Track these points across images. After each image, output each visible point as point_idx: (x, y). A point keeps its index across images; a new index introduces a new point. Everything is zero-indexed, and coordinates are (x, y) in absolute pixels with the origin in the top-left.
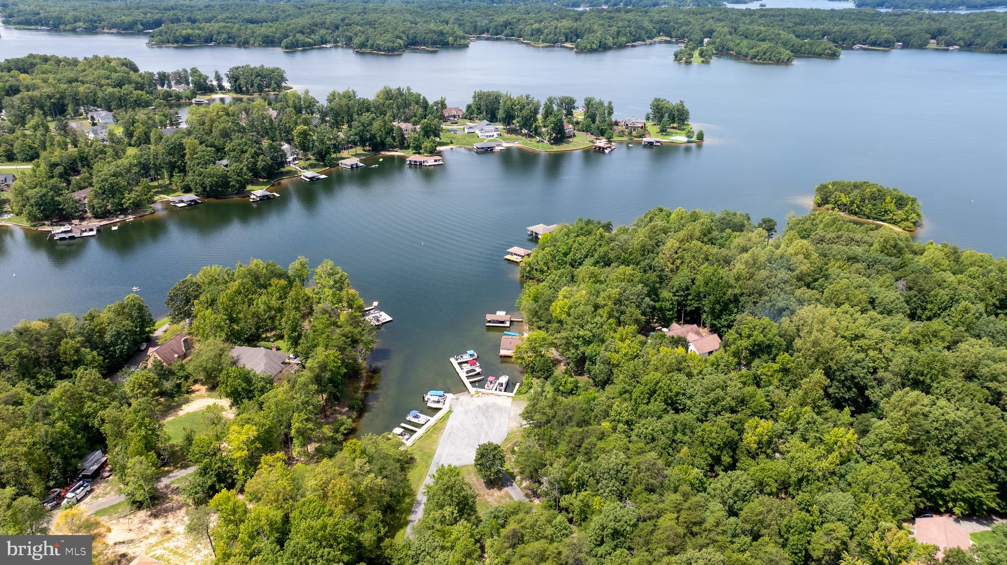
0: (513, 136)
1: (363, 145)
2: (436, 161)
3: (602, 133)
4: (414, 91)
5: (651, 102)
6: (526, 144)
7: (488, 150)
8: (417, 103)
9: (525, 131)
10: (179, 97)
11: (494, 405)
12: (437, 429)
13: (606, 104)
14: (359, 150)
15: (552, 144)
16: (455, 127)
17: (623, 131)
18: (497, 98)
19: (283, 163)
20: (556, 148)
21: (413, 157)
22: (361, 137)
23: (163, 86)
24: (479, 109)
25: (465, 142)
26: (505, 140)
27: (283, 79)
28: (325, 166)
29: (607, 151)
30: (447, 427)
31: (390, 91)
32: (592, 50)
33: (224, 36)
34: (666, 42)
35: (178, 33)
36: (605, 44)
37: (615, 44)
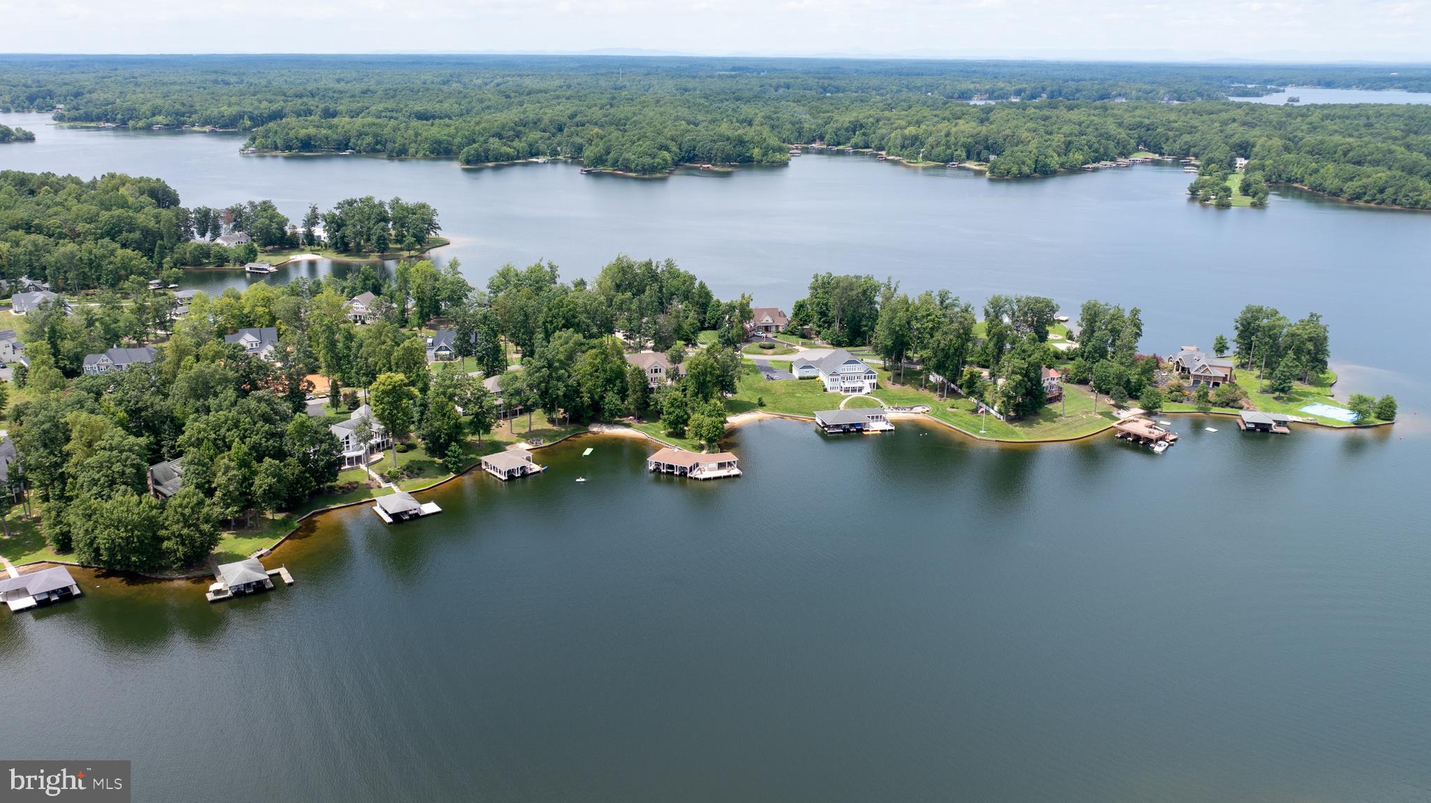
0: (909, 390)
1: (549, 408)
2: (721, 466)
3: (1132, 392)
4: (682, 267)
6: (944, 415)
7: (852, 432)
8: (686, 296)
9: (934, 378)
10: (222, 259)
13: (1127, 315)
14: (539, 420)
15: (1011, 420)
16: (768, 358)
17: (1179, 389)
18: (867, 294)
20: (1021, 434)
22: (544, 394)
23: (203, 235)
24: (823, 314)
25: (793, 403)
26: (891, 400)
27: (432, 226)
28: (445, 470)
29: (1158, 449)
31: (630, 267)
32: (1021, 178)
33: (369, 139)
34: (1155, 163)
35: (292, 134)
36: (1045, 165)
37: (1062, 165)
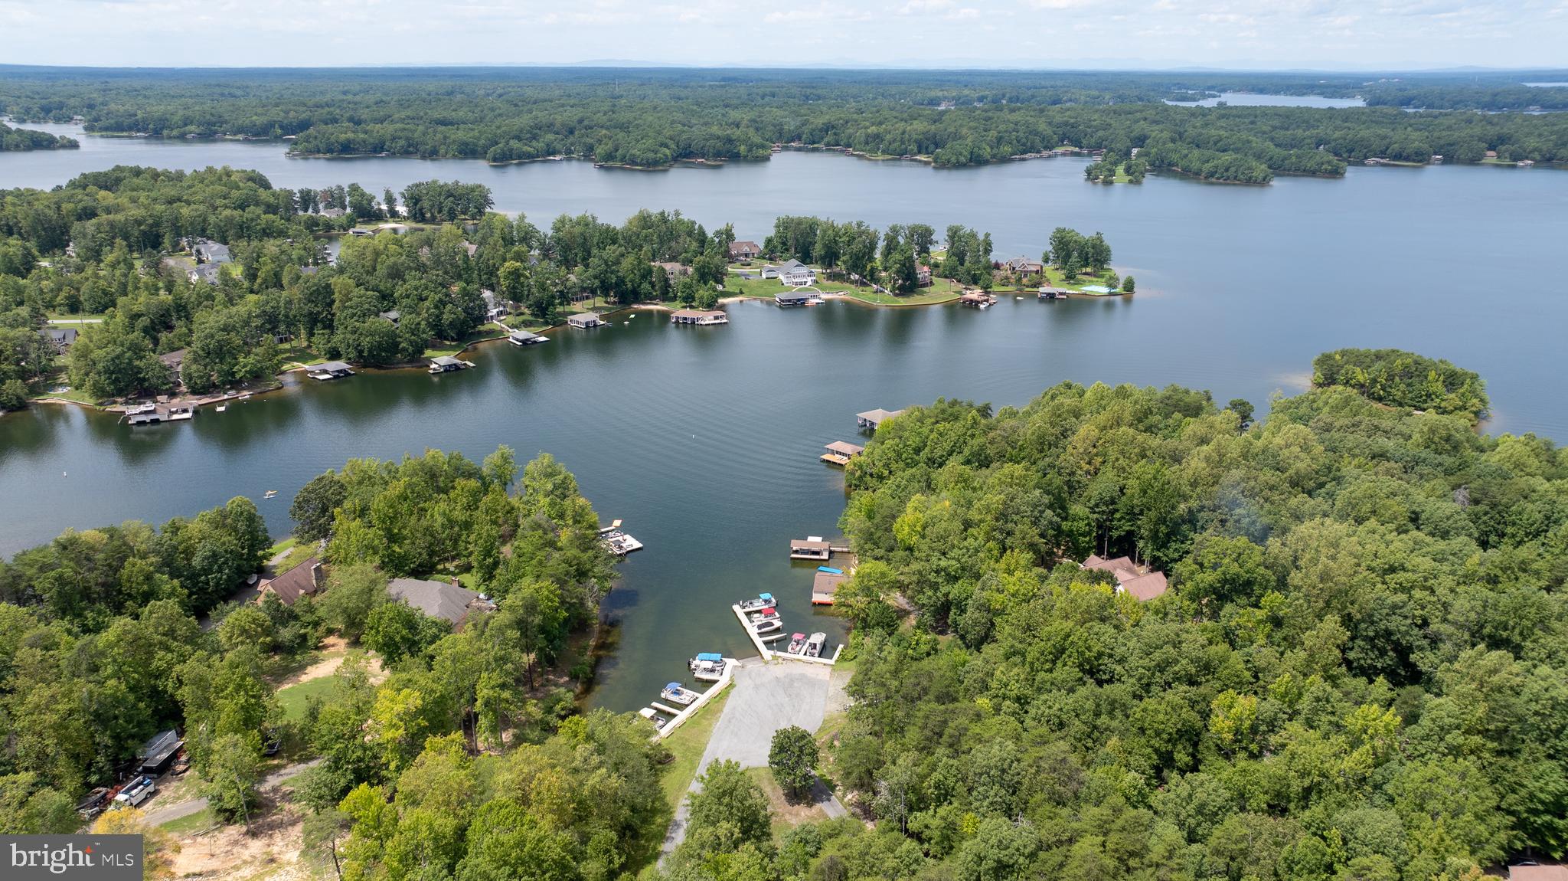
0: (837, 284)
1: (605, 292)
2: (716, 318)
3: (975, 280)
4: (685, 217)
5: (1050, 234)
6: (857, 295)
7: (798, 304)
8: (690, 234)
9: (854, 276)
10: (329, 226)
11: (802, 677)
12: (709, 711)
13: (981, 237)
14: (599, 301)
15: (896, 295)
16: (747, 270)
17: (1007, 278)
18: (812, 226)
19: (482, 319)
20: (903, 302)
21: (679, 311)
22: (602, 282)
23: (306, 210)
24: (784, 244)
25: (762, 291)
26: (824, 289)
27: (488, 202)
28: (547, 323)
29: (982, 306)
30: (726, 710)
31: (650, 216)
32: (959, 166)
33: (402, 142)
34: (1073, 154)
35: (333, 139)
36: (979, 156)
37: (994, 156)
